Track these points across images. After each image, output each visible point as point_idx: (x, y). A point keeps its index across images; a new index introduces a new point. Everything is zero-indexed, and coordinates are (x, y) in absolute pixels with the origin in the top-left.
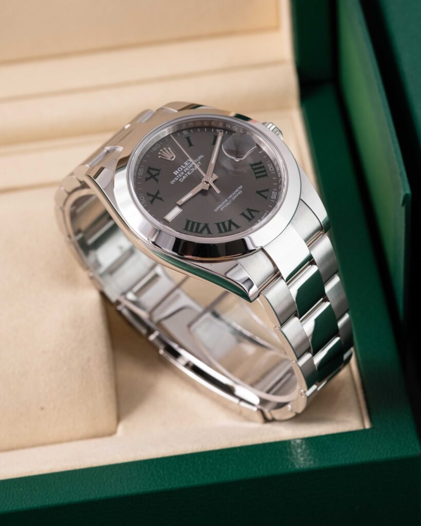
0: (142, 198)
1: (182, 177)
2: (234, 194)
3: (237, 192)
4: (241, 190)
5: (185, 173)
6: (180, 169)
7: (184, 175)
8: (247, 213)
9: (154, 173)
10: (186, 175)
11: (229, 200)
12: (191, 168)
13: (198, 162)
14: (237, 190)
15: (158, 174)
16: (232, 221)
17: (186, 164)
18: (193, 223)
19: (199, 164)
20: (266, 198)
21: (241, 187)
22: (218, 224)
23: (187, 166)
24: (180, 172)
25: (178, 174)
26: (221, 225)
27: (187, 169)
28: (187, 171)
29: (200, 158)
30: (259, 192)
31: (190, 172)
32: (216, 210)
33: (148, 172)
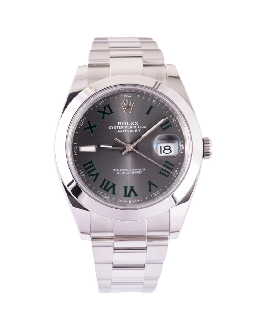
0: (83, 121)
1: (119, 130)
2: (136, 170)
3: (139, 171)
4: (142, 171)
5: (124, 129)
6: (124, 123)
7: (122, 129)
8: (128, 190)
9: (107, 111)
10: (123, 130)
11: (128, 171)
12: (131, 129)
13: (140, 129)
14: (140, 169)
15: (108, 114)
16: (115, 186)
17: (131, 123)
18: (93, 166)
19: (138, 131)
20: (150, 190)
21: (145, 169)
22: (105, 180)
23: (130, 125)
24: (122, 125)
25: (120, 125)
26: (106, 182)
27: (128, 127)
28: (127, 129)
29: (144, 127)
30: (150, 183)
31: (128, 131)
32: (114, 170)
33: (105, 107)
